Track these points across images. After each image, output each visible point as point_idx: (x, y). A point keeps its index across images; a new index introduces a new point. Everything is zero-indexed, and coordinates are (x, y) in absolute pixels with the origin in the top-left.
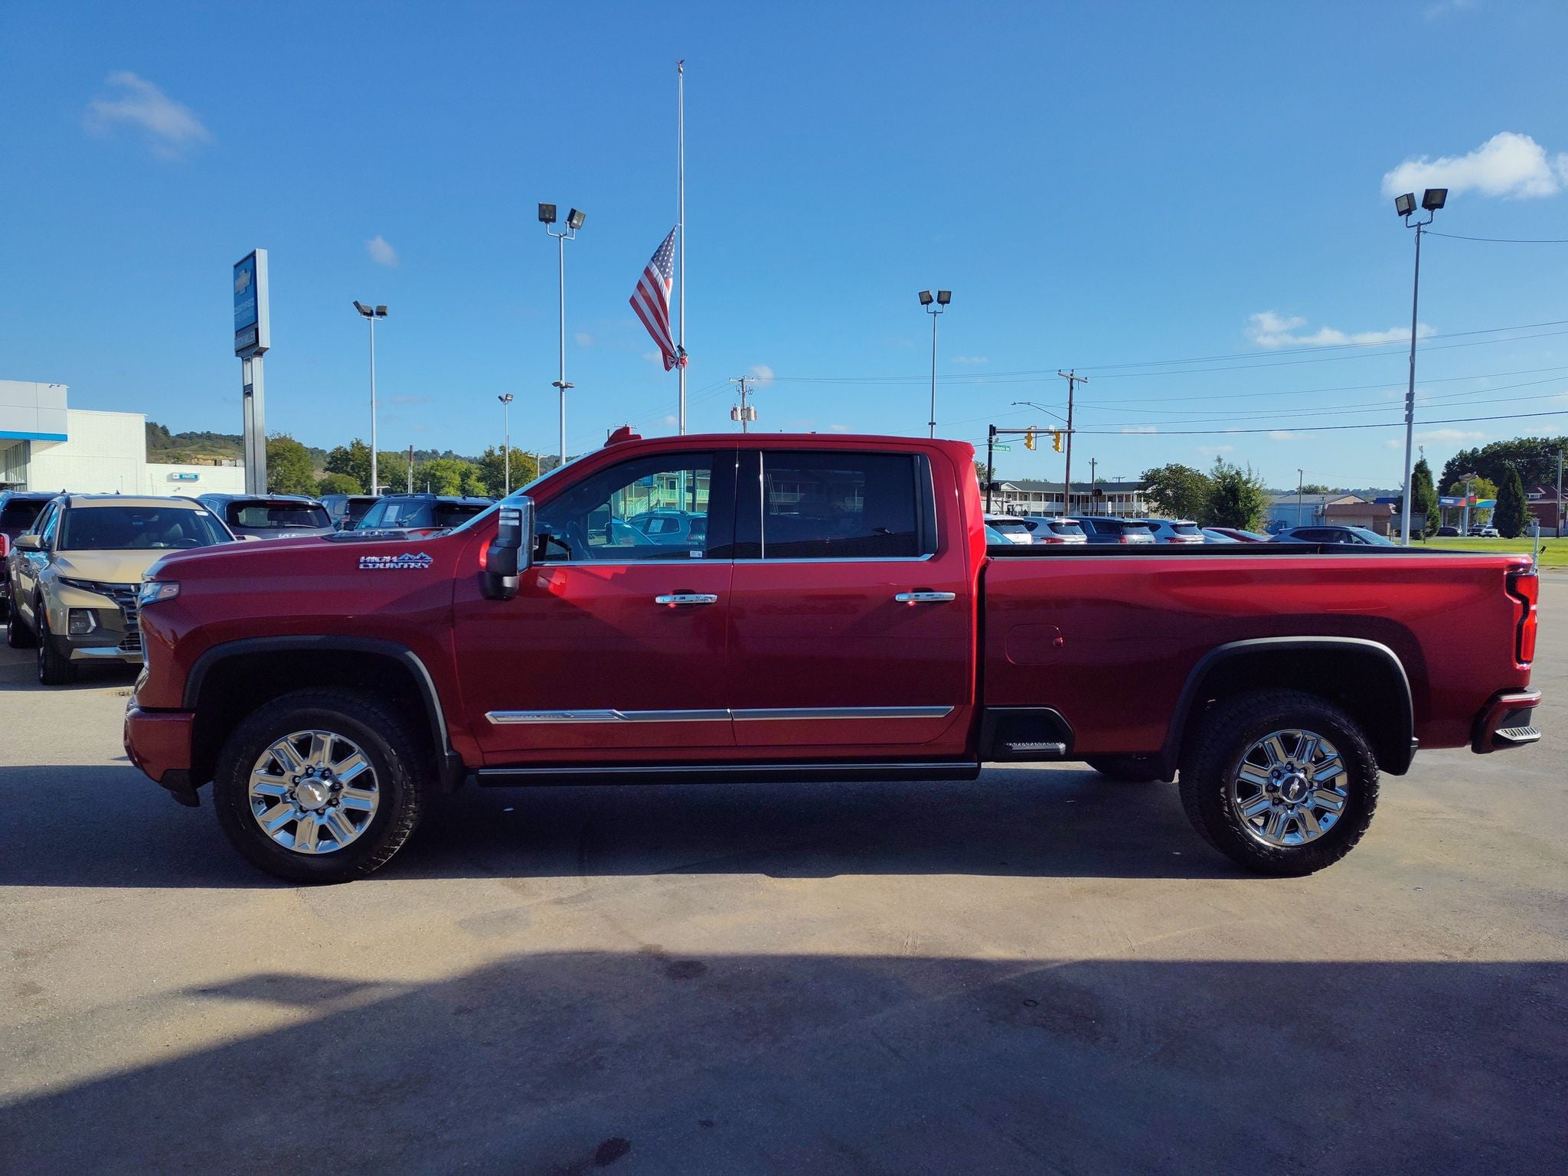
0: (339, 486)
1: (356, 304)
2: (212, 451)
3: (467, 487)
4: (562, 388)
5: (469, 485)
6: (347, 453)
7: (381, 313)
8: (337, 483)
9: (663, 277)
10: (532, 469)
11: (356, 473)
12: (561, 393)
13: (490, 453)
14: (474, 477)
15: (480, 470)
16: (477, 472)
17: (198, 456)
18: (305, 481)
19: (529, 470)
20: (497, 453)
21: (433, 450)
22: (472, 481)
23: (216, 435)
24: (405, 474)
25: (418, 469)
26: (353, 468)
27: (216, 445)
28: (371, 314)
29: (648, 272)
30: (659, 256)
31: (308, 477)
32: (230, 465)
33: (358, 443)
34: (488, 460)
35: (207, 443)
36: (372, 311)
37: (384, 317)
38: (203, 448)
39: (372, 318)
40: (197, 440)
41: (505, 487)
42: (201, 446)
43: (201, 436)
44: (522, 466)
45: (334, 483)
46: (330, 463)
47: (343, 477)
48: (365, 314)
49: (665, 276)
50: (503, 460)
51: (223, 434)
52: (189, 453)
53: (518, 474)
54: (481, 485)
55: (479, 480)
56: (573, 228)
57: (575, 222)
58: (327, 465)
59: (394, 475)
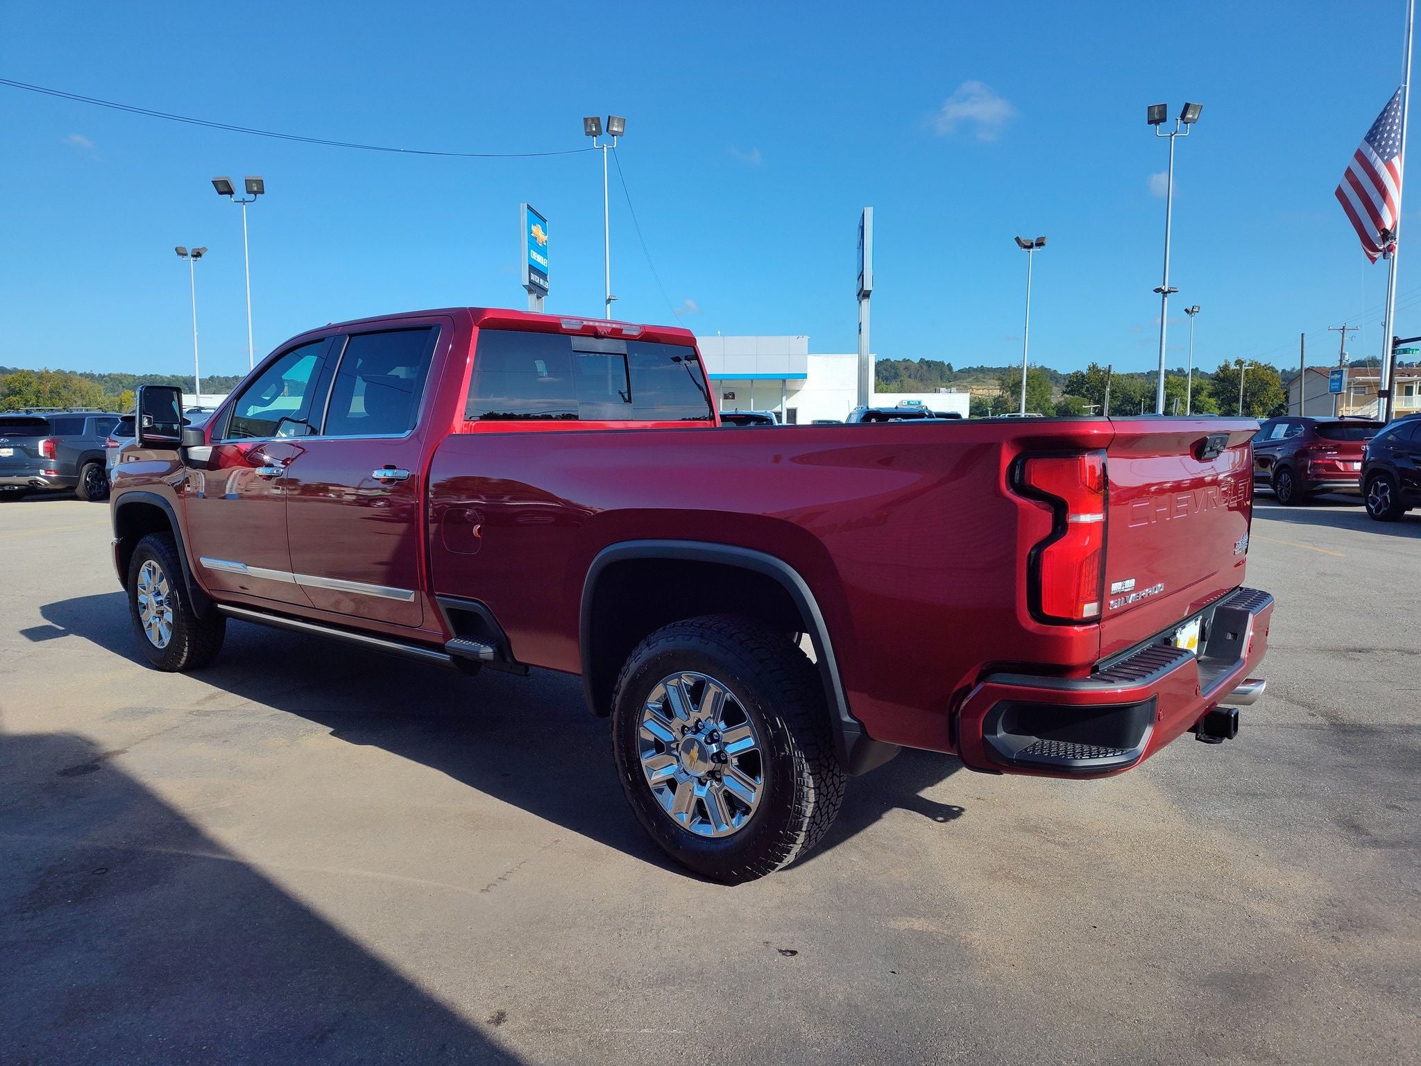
0: (1072, 407)
1: (1018, 240)
2: (984, 382)
3: (1197, 403)
4: (1165, 293)
5: (1199, 401)
6: (1083, 376)
7: (1040, 244)
8: (1071, 405)
9: (1382, 159)
10: (1271, 382)
11: (1090, 394)
12: (1163, 299)
13: (1225, 368)
14: (1205, 393)
15: (1213, 385)
16: (1208, 387)
17: (973, 387)
18: (1044, 405)
19: (1267, 383)
20: (1233, 367)
21: (1178, 369)
22: (1203, 397)
23: (988, 369)
24: (1134, 393)
25: (1148, 388)
26: (1087, 390)
27: (986, 377)
28: (1031, 247)
29: (1360, 157)
30: (1375, 135)
31: (1047, 400)
32: (947, 392)
33: (1094, 366)
34: (1221, 375)
35: (981, 375)
36: (1032, 244)
37: (1042, 247)
38: (977, 380)
39: (1031, 250)
40: (973, 374)
41: (1238, 401)
42: (975, 379)
43: (976, 370)
44: (1260, 379)
45: (1069, 405)
46: (1067, 386)
47: (1078, 399)
48: (1026, 247)
49: (1386, 157)
50: (1238, 374)
51: (994, 367)
52: (966, 384)
53: (1255, 388)
54: (1213, 401)
55: (1210, 396)
56: (1186, 123)
57: (1189, 116)
58: (1065, 389)
59: (1124, 394)
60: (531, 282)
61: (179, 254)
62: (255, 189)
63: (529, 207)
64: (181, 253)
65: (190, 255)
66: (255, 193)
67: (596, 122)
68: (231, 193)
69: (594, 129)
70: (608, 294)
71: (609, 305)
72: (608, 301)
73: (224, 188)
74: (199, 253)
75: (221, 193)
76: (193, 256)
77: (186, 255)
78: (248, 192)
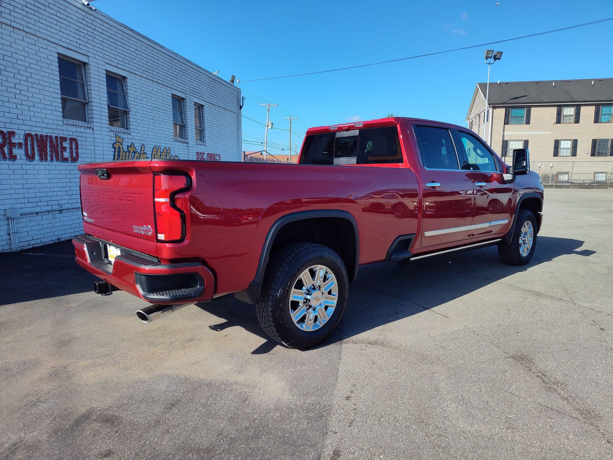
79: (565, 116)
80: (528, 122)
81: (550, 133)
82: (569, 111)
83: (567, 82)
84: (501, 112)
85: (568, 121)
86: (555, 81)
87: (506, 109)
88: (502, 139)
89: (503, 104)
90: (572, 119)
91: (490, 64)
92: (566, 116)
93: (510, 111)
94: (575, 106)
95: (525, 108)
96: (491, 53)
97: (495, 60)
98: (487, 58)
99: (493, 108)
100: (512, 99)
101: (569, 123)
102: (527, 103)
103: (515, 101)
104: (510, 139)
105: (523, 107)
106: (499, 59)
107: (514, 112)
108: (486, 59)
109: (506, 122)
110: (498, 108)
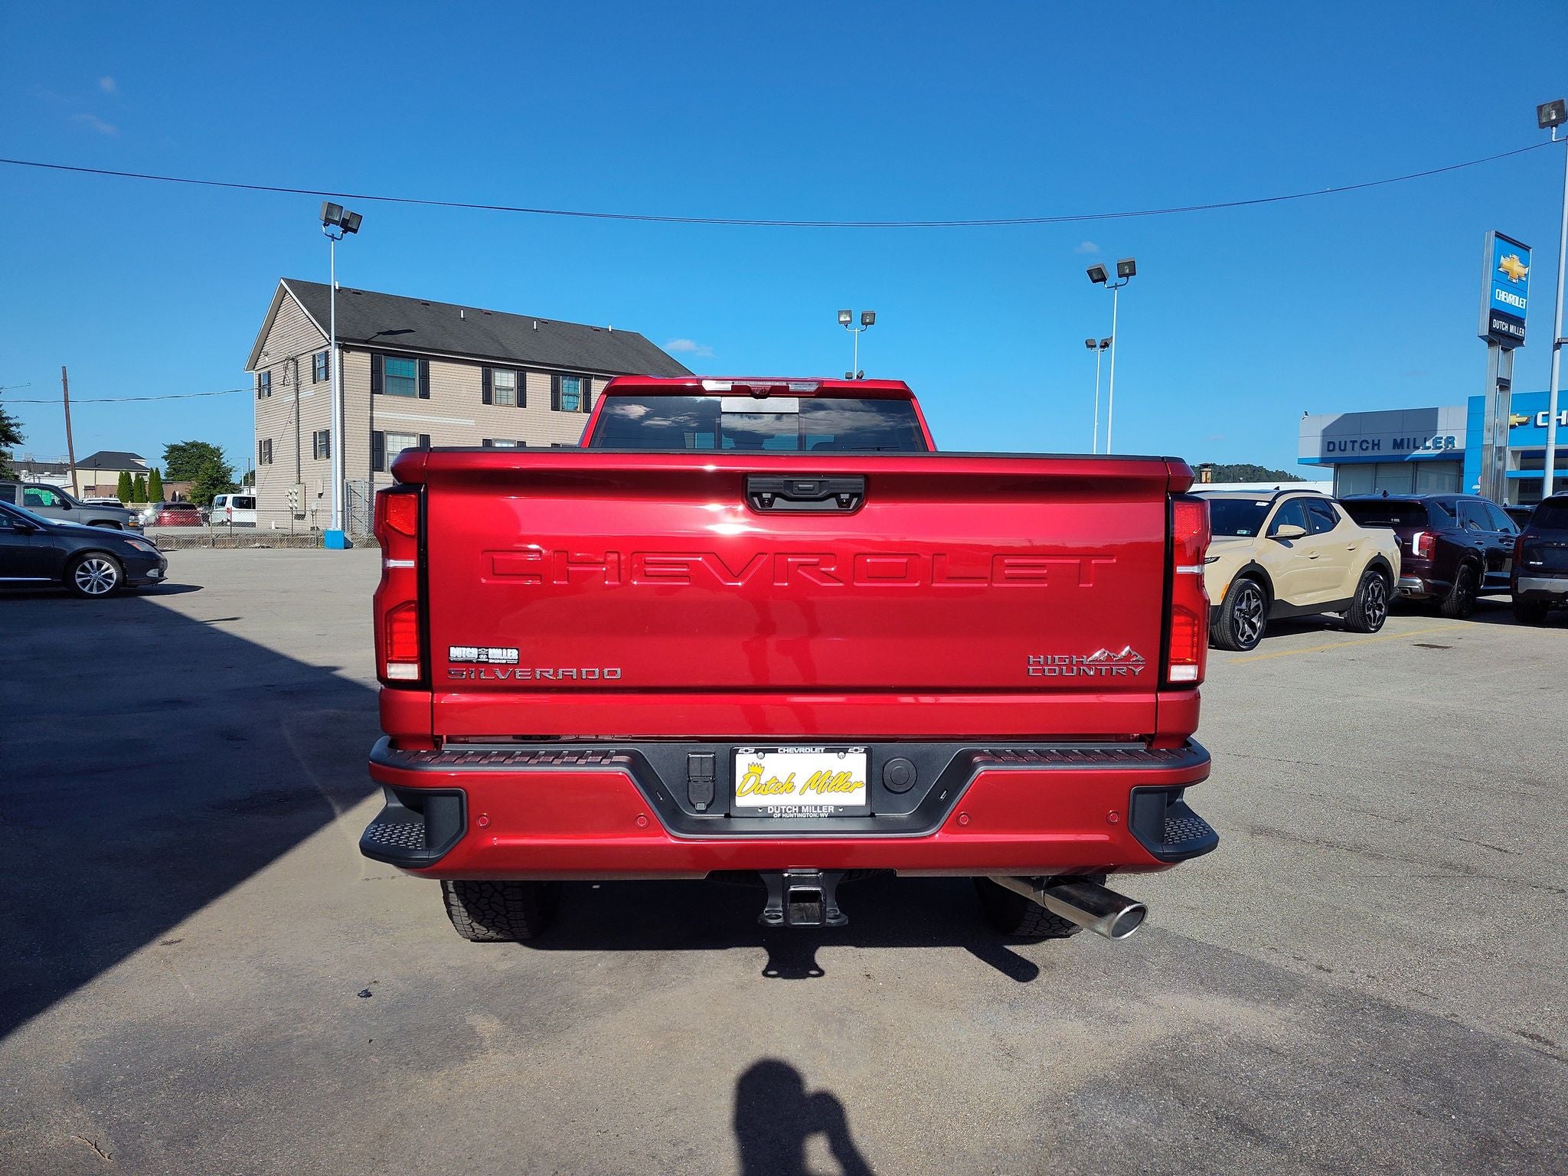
60: (1491, 330)
61: (1088, 346)
62: (1127, 271)
63: (1498, 235)
64: (1090, 345)
65: (1098, 346)
66: (1127, 276)
67: (1558, 107)
68: (1104, 279)
69: (1554, 117)
70: (1559, 335)
71: (1558, 352)
72: (1558, 346)
73: (1098, 276)
74: (1106, 343)
75: (1095, 281)
76: (1101, 347)
77: (1095, 346)
78: (1120, 276)
79: (498, 389)
80: (425, 394)
81: (472, 422)
82: (505, 379)
83: (485, 313)
84: (361, 362)
85: (504, 401)
86: (465, 309)
87: (372, 357)
88: (369, 427)
89: (366, 342)
90: (513, 397)
91: (333, 237)
92: (500, 389)
93: (383, 363)
94: (515, 370)
95: (416, 358)
96: (336, 211)
97: (345, 232)
98: (328, 222)
99: (342, 348)
100: (384, 333)
101: (507, 405)
102: (420, 347)
103: (389, 339)
104: (388, 429)
105: (411, 357)
106: (355, 231)
107: (390, 365)
108: (325, 225)
109: (376, 388)
110: (353, 350)
